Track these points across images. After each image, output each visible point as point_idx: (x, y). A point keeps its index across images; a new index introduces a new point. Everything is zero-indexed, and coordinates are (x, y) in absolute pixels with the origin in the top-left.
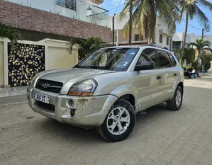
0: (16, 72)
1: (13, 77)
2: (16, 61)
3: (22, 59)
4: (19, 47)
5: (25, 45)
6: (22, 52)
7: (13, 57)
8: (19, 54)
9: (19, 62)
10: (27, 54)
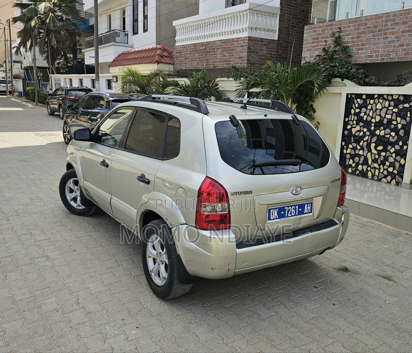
0: (354, 149)
1: (348, 156)
2: (358, 128)
3: (367, 124)
4: (365, 101)
5: (376, 96)
6: (370, 110)
7: (354, 120)
8: (364, 114)
9: (362, 130)
10: (378, 115)
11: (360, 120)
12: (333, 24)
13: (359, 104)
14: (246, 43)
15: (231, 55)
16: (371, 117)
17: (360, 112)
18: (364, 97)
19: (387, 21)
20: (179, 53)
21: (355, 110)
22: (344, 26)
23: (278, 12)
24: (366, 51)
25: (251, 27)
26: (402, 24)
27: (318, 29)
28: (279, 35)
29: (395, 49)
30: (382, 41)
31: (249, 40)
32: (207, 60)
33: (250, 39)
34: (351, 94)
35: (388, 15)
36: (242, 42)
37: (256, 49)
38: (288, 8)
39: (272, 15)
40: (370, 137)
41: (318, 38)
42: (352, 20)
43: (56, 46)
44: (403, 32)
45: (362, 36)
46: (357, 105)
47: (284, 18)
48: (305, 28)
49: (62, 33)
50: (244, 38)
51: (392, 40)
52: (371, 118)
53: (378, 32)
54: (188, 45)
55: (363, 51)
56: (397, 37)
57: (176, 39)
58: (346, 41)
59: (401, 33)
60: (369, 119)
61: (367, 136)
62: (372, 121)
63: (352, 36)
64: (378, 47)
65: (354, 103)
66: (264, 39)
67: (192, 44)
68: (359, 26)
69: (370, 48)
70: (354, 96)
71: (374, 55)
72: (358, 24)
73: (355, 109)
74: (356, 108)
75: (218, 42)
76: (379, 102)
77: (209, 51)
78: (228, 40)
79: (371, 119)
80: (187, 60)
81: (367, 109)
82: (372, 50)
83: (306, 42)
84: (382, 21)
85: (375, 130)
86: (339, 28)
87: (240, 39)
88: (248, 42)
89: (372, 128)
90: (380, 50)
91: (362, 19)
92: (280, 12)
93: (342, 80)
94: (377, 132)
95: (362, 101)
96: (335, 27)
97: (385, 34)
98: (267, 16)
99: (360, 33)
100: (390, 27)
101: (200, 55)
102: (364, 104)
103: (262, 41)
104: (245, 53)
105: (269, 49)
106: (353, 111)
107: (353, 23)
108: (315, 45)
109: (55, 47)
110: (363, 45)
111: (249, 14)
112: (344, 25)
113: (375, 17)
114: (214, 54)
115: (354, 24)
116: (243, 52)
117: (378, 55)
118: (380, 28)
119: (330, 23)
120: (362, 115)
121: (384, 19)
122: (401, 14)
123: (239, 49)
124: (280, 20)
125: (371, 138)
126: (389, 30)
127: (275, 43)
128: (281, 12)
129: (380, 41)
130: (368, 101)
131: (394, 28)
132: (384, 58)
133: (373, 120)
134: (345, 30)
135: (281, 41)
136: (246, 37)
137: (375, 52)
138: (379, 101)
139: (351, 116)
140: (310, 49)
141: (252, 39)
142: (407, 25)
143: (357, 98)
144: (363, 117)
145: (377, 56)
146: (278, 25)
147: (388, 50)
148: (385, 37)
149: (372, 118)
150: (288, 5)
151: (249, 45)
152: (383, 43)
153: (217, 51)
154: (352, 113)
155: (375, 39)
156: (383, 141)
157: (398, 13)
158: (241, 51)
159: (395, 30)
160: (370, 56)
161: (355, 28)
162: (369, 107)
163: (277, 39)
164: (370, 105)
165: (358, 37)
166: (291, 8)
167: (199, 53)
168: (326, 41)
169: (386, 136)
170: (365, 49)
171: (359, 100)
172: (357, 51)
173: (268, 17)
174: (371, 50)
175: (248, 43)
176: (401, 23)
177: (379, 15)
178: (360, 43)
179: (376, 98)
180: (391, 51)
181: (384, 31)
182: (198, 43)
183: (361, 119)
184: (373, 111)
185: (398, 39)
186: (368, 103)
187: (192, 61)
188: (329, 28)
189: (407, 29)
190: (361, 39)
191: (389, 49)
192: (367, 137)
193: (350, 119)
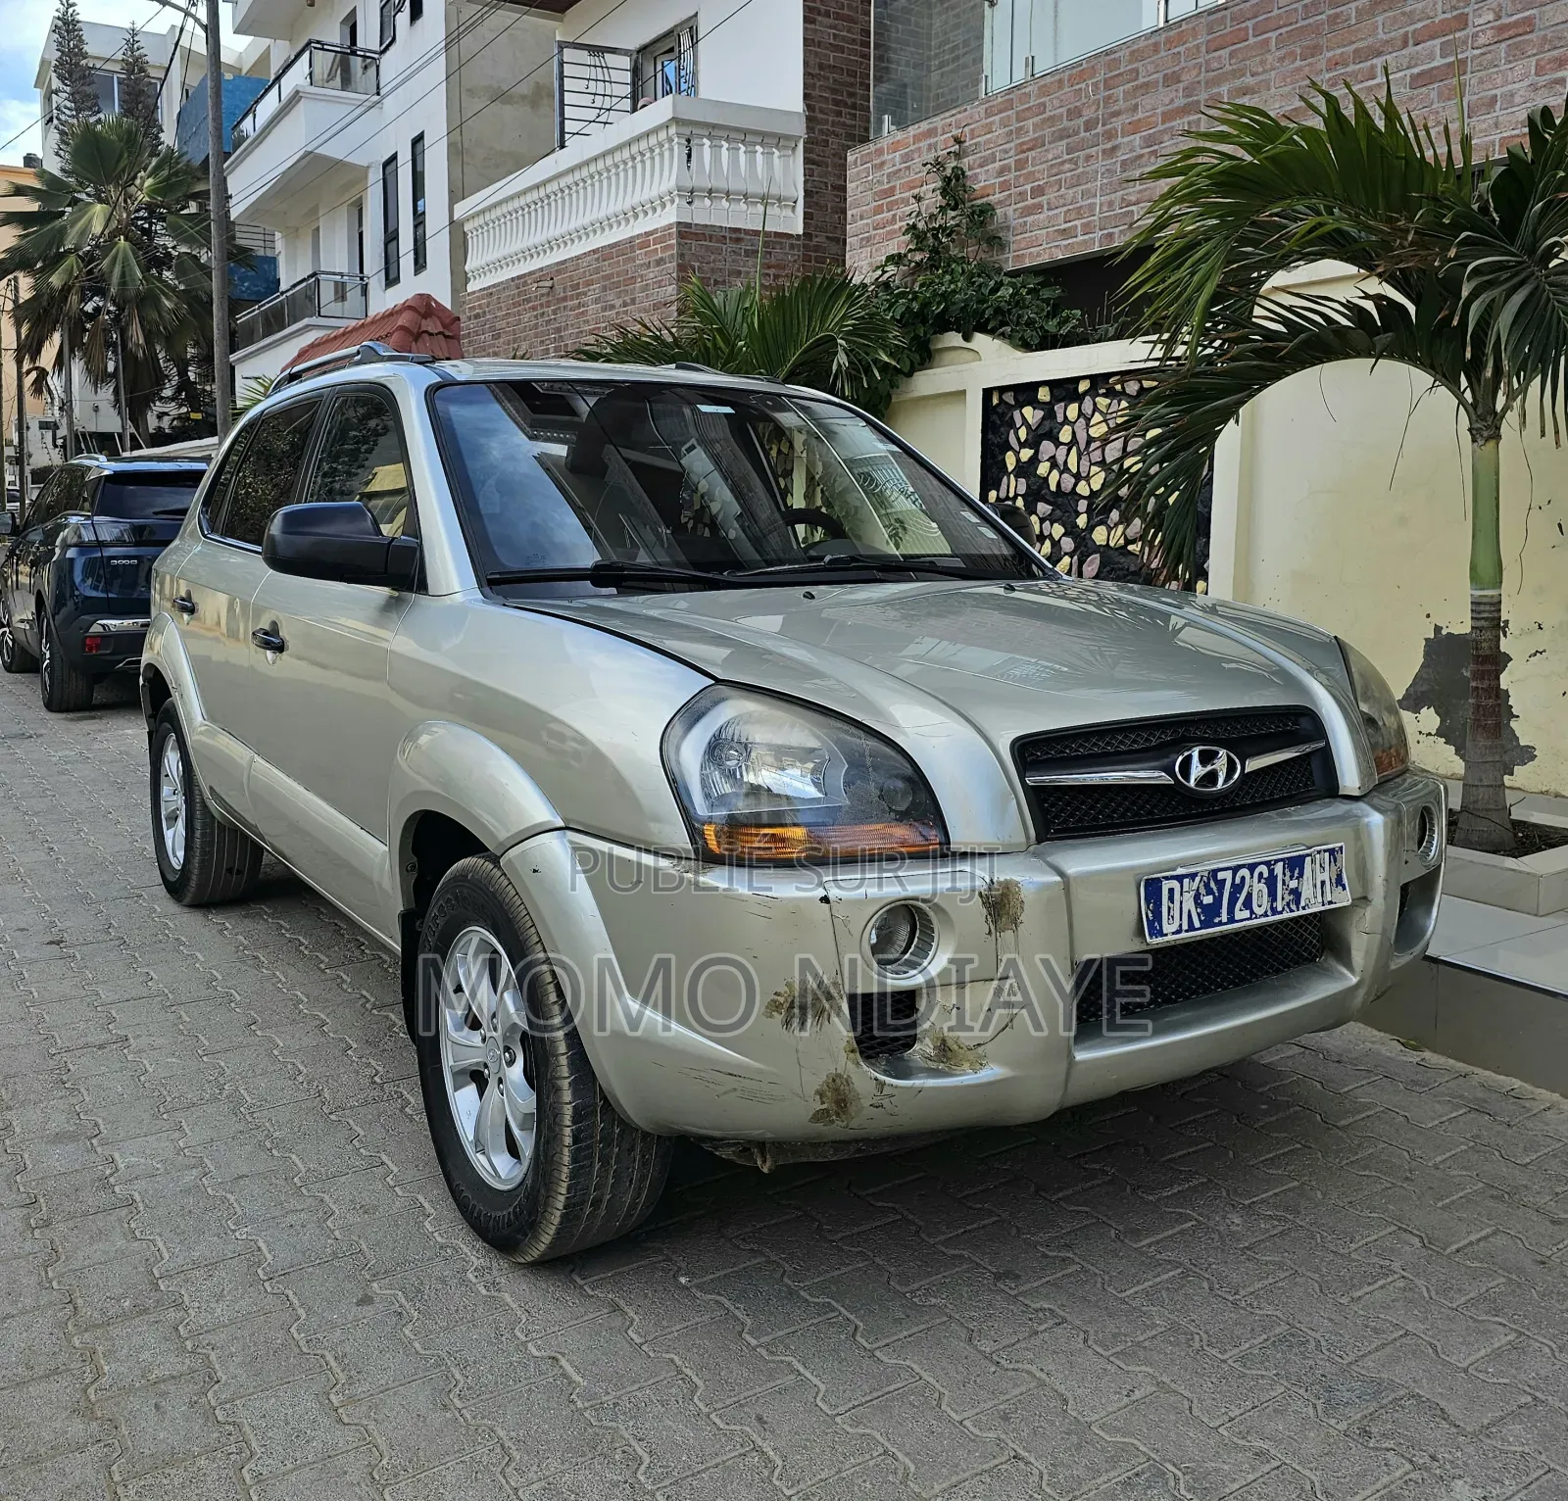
3: (1064, 505)
4: (1049, 411)
5: (1083, 386)
6: (1070, 446)
7: (1016, 495)
8: (1048, 464)
9: (1046, 533)
10: (1095, 464)
11: (1037, 492)
12: (936, 128)
13: (1028, 427)
14: (670, 247)
15: (628, 299)
16: (1073, 475)
17: (1035, 460)
18: (1044, 394)
19: (1111, 82)
20: (477, 316)
21: (1017, 454)
22: (972, 130)
23: (799, 129)
24: (1051, 213)
25: (689, 185)
26: (1161, 84)
27: (890, 156)
28: (807, 216)
29: (1146, 190)
30: (1101, 163)
31: (681, 235)
32: (558, 330)
33: (686, 232)
34: (1002, 390)
35: (1113, 56)
36: (658, 246)
37: (713, 271)
38: (839, 114)
39: (774, 140)
40: (1076, 557)
41: (891, 191)
42: (995, 103)
43: (144, 352)
44: (1167, 117)
45: (1034, 158)
46: (1023, 433)
47: (823, 151)
48: (850, 158)
49: (167, 303)
50: (664, 229)
51: (1134, 154)
52: (1073, 480)
53: (1083, 134)
54: (502, 283)
55: (1041, 216)
56: (1149, 142)
57: (467, 268)
58: (982, 184)
59: (1163, 122)
60: (1068, 482)
61: (1066, 554)
62: (1079, 490)
63: (1001, 163)
64: (1088, 190)
65: (1011, 424)
66: (747, 232)
67: (513, 279)
68: (1018, 120)
69: (1062, 201)
70: (1009, 398)
71: (1076, 226)
72: (1017, 113)
73: (1017, 448)
74: (1022, 445)
75: (588, 258)
76: (1095, 409)
77: (562, 295)
78: (616, 244)
79: (1075, 485)
80: (501, 340)
81: (1058, 444)
82: (1070, 207)
83: (854, 211)
84: (1096, 85)
85: (1090, 528)
86: (958, 141)
87: (651, 238)
88: (679, 244)
89: (1082, 521)
90: (1095, 204)
91: (1027, 90)
92: (807, 127)
93: (967, 338)
94: (1099, 535)
95: (1040, 414)
96: (942, 138)
97: (1110, 135)
98: (755, 144)
99: (1025, 147)
100: (1121, 105)
101: (536, 316)
102: (1047, 424)
103: (738, 240)
104: (670, 288)
105: (769, 268)
106: (1010, 460)
107: (1000, 112)
108: (883, 219)
109: (141, 354)
110: (1038, 191)
111: (676, 140)
112: (973, 126)
113: (1070, 76)
114: (579, 305)
115: (1002, 115)
116: (663, 284)
117: (1090, 222)
118: (1088, 114)
119: (927, 127)
120: (1043, 469)
121: (1100, 77)
122: (1156, 48)
123: (651, 275)
124: (807, 161)
125: (1081, 563)
126: (1120, 118)
127: (792, 247)
128: (810, 129)
129: (1093, 167)
130: (1059, 408)
131: (1135, 108)
132: (1111, 230)
133: (1083, 489)
134: (976, 144)
135: (819, 239)
136: (670, 226)
137: (1079, 213)
138: (1095, 404)
139: (1005, 478)
140: (868, 239)
141: (693, 230)
142: (1181, 85)
143: (1020, 405)
144: (1046, 479)
145: (1088, 229)
146: (803, 179)
147: (1123, 199)
148: (1109, 145)
149: (1078, 477)
150: (836, 103)
151: (681, 256)
152: (1103, 174)
153: (585, 294)
154: (1010, 469)
155: (1075, 162)
156: (1122, 569)
157: (1146, 43)
158: (660, 281)
159: (1140, 115)
160: (1065, 233)
161: (1007, 129)
162: (1065, 435)
163: (801, 232)
164: (1066, 427)
165: (1020, 165)
166: (849, 114)
167: (534, 308)
168: (918, 199)
169: (1131, 548)
170: (1045, 207)
171: (1028, 411)
172: (1021, 220)
173: (758, 148)
174: (1065, 209)
175: (679, 249)
176: (1157, 82)
177: (1084, 66)
178: (1028, 187)
179: (1086, 393)
180: (1133, 198)
181: (1103, 125)
182: (531, 273)
183: (1040, 488)
184: (1078, 449)
185: (1156, 147)
186: (1060, 418)
187: (515, 341)
188: (924, 144)
189: (1181, 102)
190: (1030, 169)
191: (1124, 192)
192: (1066, 560)
193: (1003, 495)
